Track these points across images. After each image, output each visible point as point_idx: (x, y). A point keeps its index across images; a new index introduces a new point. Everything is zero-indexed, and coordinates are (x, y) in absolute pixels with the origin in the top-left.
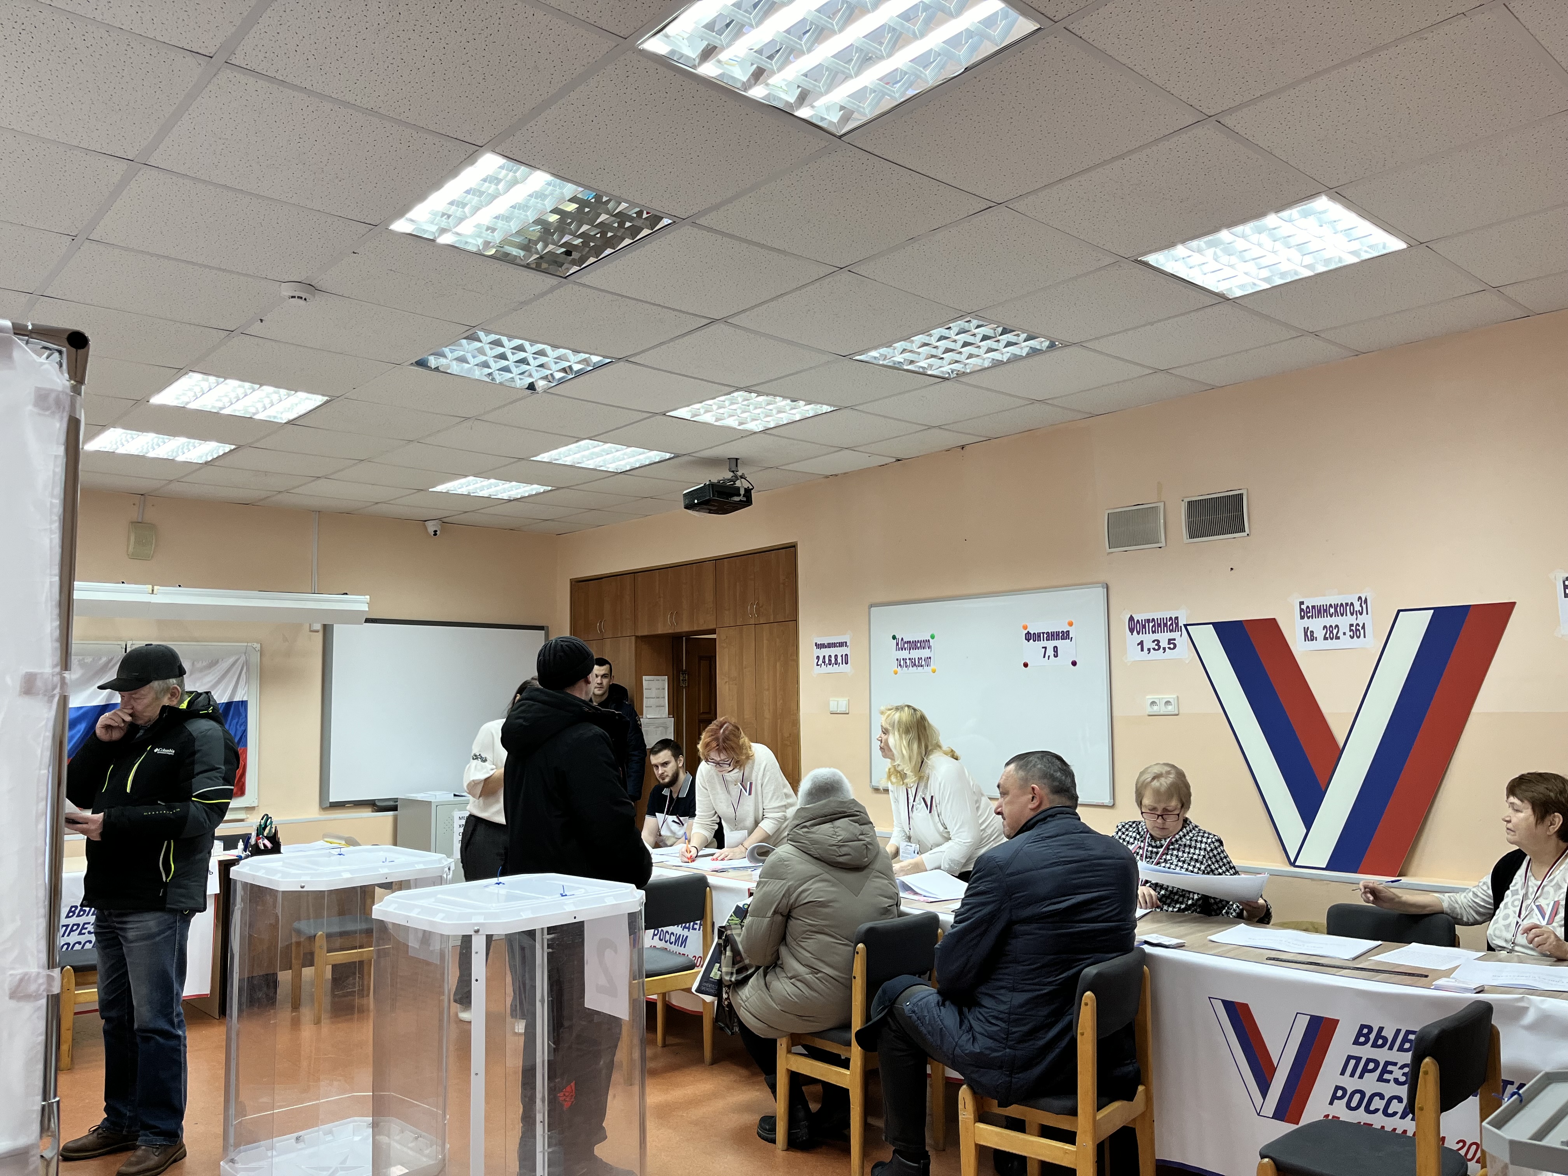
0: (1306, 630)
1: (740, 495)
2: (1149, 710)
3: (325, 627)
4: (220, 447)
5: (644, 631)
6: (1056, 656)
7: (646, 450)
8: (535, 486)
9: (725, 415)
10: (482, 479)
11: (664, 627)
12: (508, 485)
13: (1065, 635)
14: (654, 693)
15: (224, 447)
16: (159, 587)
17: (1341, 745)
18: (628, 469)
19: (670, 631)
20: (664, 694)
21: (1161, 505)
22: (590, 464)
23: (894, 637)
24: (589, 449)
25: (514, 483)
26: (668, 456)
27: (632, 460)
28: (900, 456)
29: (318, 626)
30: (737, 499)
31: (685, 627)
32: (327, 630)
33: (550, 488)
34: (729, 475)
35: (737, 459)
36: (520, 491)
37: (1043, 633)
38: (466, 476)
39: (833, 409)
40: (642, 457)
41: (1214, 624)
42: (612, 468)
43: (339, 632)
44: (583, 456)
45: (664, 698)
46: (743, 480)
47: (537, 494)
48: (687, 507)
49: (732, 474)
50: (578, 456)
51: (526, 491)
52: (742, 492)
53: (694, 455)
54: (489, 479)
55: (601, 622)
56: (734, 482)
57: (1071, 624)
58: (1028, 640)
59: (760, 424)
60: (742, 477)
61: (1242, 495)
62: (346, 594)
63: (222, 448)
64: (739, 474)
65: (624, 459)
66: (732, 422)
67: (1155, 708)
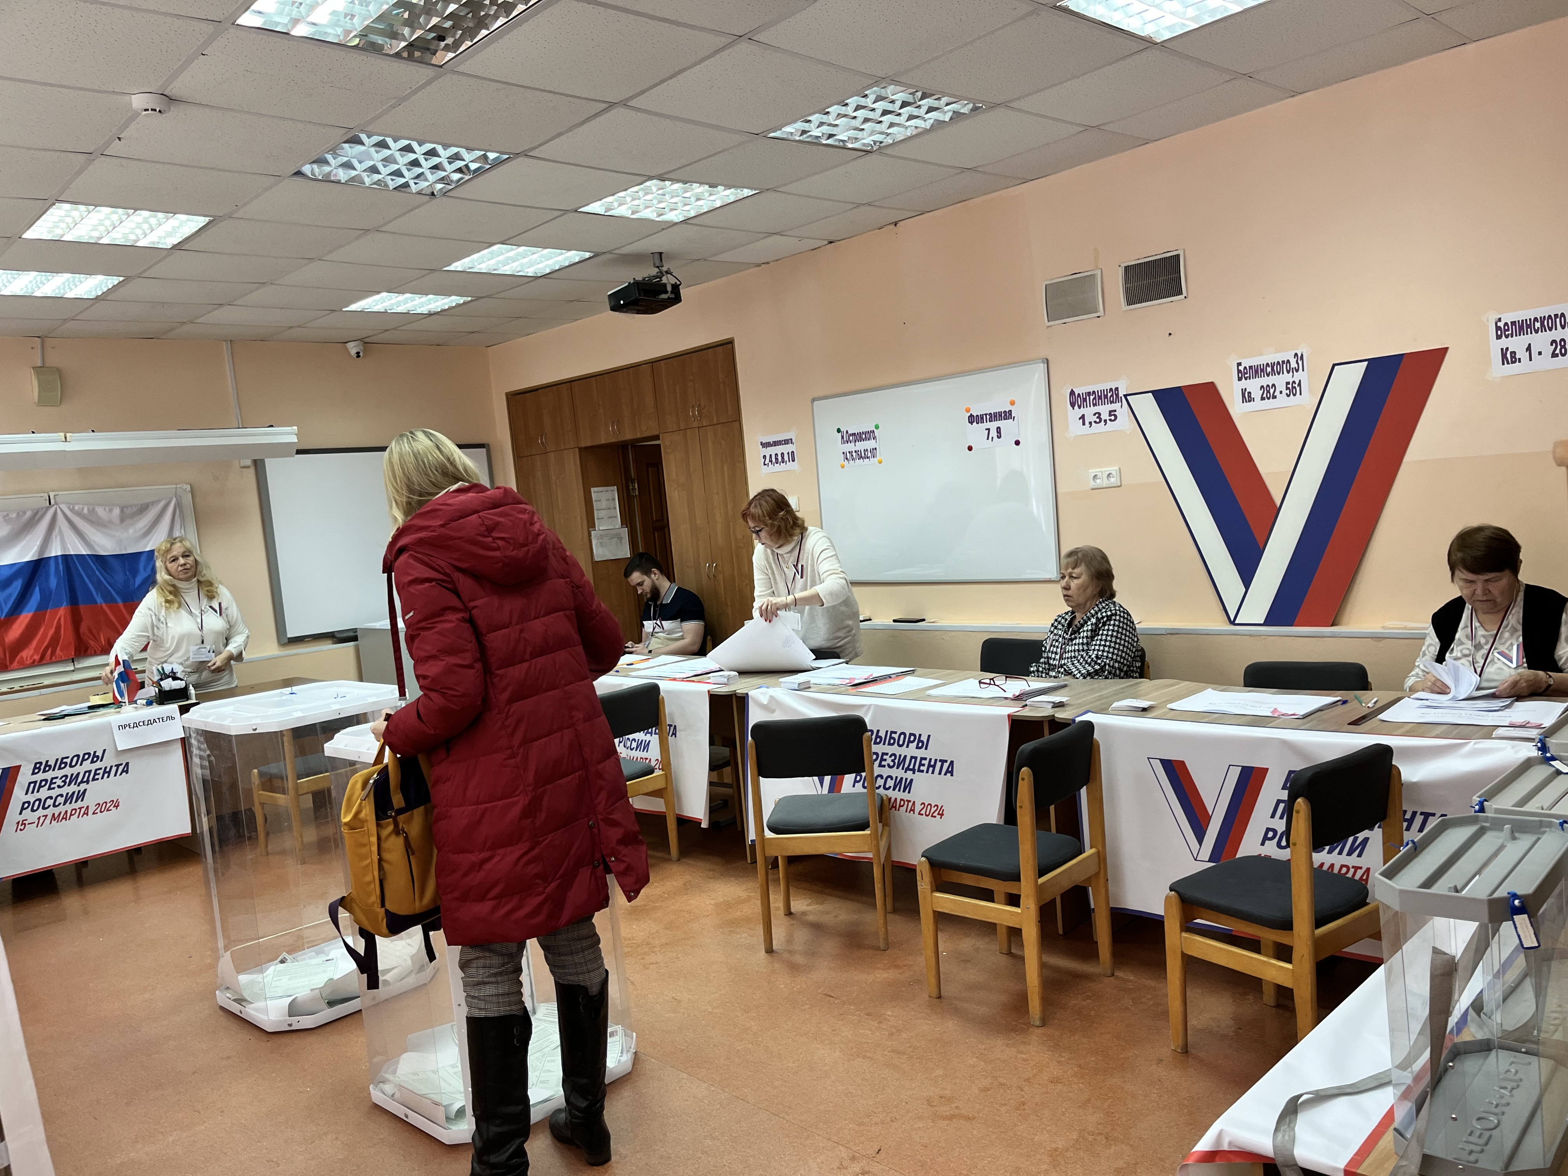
0: (1243, 391)
1: (667, 292)
2: (1092, 484)
3: (255, 462)
4: (107, 280)
5: (587, 442)
6: (999, 437)
7: (563, 251)
8: (453, 298)
9: (641, 207)
10: (396, 295)
11: (607, 435)
12: (424, 299)
13: (1008, 415)
14: (604, 504)
15: (112, 279)
16: (71, 434)
17: (1278, 505)
18: (548, 272)
19: (614, 440)
20: (615, 504)
21: (1099, 272)
22: (507, 270)
23: (839, 431)
24: (502, 254)
25: (431, 296)
26: (587, 255)
27: (550, 262)
28: (832, 238)
29: (248, 462)
30: (664, 296)
31: (628, 435)
32: (259, 466)
33: (470, 299)
34: (654, 271)
35: (661, 254)
36: (438, 304)
37: (986, 415)
38: (378, 292)
39: (754, 192)
40: (560, 258)
41: (1154, 393)
42: (530, 272)
43: (272, 466)
44: (498, 262)
45: (615, 508)
46: (669, 275)
47: (458, 305)
48: (613, 309)
49: (657, 270)
50: (492, 262)
51: (445, 304)
52: (669, 288)
53: (615, 252)
54: (403, 293)
55: (542, 435)
56: (661, 278)
57: (1012, 403)
58: (971, 423)
59: (680, 214)
60: (668, 272)
61: (1178, 256)
62: (272, 426)
63: (110, 281)
64: (664, 269)
65: (542, 262)
66: (649, 214)
67: (1098, 481)
